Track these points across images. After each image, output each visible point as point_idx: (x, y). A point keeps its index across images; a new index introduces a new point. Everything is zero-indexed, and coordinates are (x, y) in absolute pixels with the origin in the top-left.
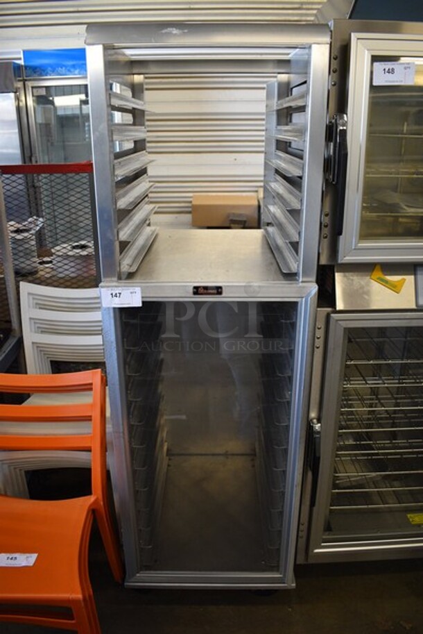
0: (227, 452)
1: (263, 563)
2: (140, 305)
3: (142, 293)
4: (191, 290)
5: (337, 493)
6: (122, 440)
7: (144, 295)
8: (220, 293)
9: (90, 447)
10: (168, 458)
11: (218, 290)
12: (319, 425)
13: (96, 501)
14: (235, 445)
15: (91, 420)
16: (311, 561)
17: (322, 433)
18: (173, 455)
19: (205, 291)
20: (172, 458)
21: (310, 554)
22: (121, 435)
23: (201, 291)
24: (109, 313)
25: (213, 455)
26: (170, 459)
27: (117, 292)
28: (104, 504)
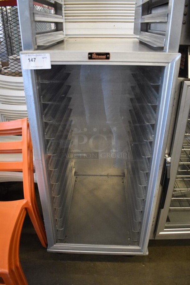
0: (108, 174)
1: (129, 239)
2: (50, 67)
3: (51, 58)
4: (87, 56)
5: (174, 199)
6: (41, 165)
7: (53, 60)
8: (108, 58)
9: (22, 169)
10: (75, 177)
11: (107, 56)
12: (170, 158)
13: (27, 203)
14: (113, 170)
15: (21, 152)
16: (156, 238)
17: (171, 163)
18: (78, 175)
19: (97, 57)
20: (78, 177)
21: (157, 235)
22: (41, 162)
23: (94, 56)
24: (28, 74)
25: (101, 176)
26: (76, 178)
27: (33, 57)
28: (32, 204)
